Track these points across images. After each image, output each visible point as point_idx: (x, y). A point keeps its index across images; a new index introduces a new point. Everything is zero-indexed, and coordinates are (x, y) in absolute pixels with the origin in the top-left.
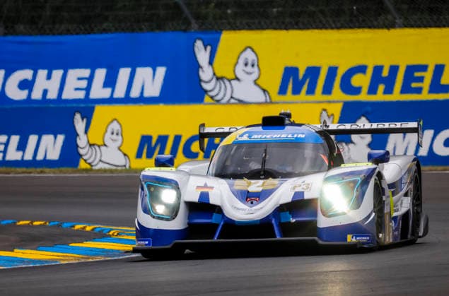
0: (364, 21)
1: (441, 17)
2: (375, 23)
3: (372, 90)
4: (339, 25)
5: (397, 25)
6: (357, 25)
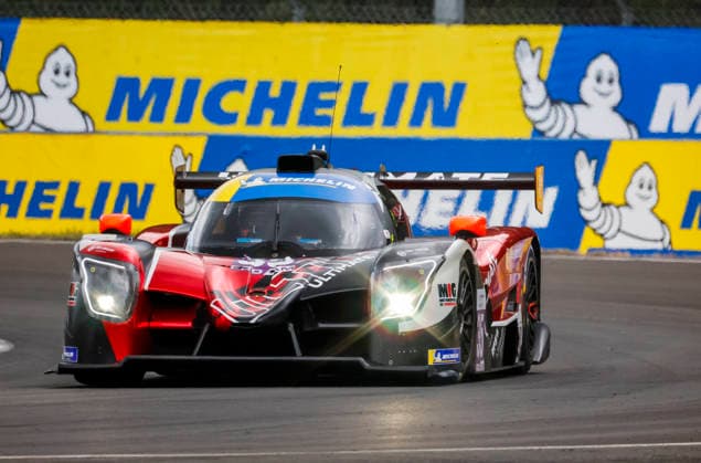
0: (242, 9)
1: (365, 9)
2: (261, 13)
3: (254, 119)
4: (204, 14)
5: (295, 18)
6: (233, 15)
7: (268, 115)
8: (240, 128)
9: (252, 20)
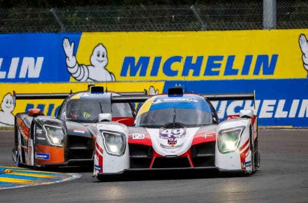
0: (179, 26)
2: (187, 27)
3: (185, 73)
4: (162, 29)
5: (202, 29)
6: (175, 28)
7: (191, 71)
8: (179, 77)
9: (183, 30)
